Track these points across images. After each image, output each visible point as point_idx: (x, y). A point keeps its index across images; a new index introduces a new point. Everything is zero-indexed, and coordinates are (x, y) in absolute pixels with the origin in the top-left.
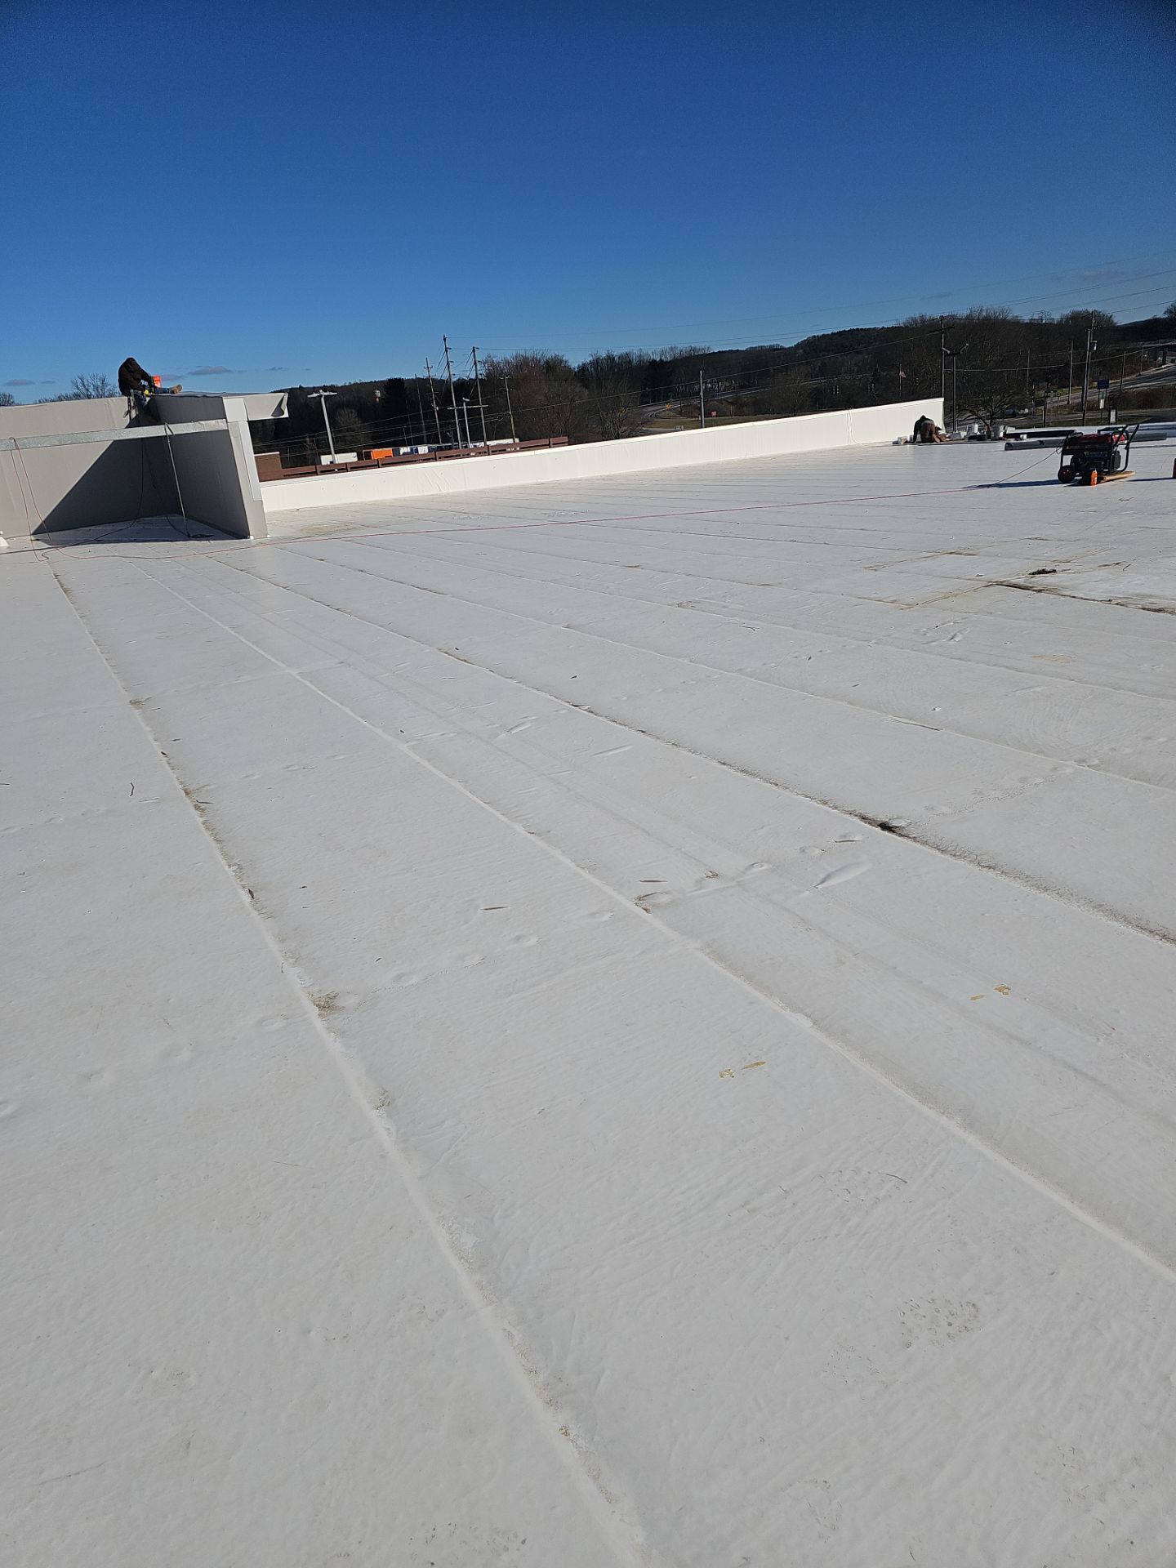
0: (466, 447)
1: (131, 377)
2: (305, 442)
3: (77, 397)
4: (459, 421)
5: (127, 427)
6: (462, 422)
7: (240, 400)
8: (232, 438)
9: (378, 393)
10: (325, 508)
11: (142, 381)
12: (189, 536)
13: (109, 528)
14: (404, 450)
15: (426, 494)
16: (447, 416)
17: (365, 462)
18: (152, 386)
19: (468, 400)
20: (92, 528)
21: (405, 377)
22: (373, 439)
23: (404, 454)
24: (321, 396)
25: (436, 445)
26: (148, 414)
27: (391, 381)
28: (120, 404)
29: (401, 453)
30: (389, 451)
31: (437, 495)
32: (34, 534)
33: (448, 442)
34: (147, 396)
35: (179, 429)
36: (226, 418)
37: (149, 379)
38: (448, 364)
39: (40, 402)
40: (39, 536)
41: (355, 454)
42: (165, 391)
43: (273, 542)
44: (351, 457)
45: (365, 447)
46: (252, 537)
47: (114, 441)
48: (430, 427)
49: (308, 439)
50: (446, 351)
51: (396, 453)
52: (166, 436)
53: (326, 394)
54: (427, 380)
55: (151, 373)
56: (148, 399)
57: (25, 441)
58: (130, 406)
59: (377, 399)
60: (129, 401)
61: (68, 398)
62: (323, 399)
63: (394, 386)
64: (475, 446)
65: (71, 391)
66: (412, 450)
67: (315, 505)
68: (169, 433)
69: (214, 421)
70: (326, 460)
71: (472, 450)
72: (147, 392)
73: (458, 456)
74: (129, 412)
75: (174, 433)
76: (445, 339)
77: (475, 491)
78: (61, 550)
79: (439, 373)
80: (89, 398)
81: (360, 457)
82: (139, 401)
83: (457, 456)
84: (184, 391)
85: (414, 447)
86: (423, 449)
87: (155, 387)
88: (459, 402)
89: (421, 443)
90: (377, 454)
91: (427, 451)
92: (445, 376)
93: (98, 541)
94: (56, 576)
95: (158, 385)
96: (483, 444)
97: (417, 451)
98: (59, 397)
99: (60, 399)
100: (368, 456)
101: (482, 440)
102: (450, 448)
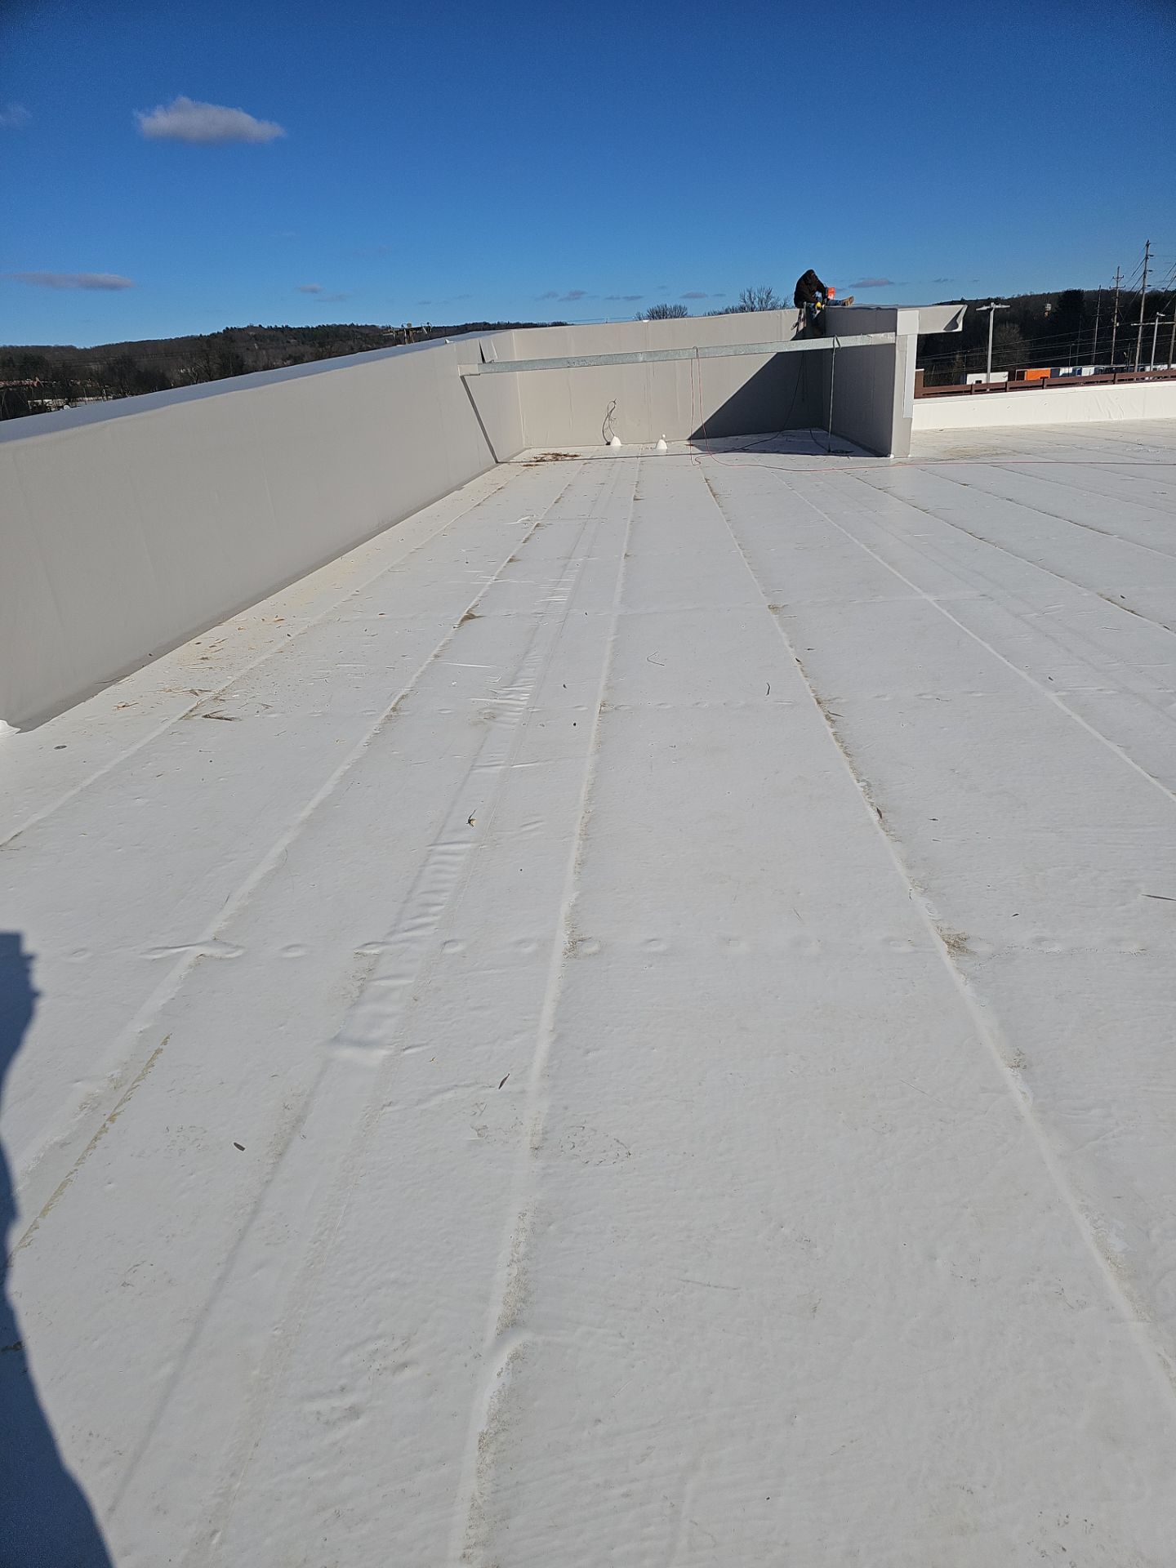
0: (1143, 370)
1: (808, 288)
2: (954, 359)
3: (742, 309)
4: (1143, 341)
5: (793, 339)
6: (1147, 340)
7: (916, 312)
8: (897, 352)
9: (1049, 307)
10: (972, 430)
11: (817, 293)
12: (829, 451)
13: (754, 438)
14: (1064, 371)
15: (1091, 420)
16: (1127, 334)
17: (1017, 382)
18: (825, 297)
19: (1162, 315)
20: (739, 437)
21: (1085, 289)
22: (1031, 357)
23: (1064, 375)
24: (991, 309)
25: (1105, 366)
26: (815, 326)
27: (1068, 293)
28: (791, 316)
29: (1061, 374)
30: (1046, 371)
31: (1105, 422)
32: (689, 439)
33: (1122, 363)
34: (819, 308)
35: (846, 342)
36: (896, 331)
37: (823, 290)
38: (1145, 273)
39: (709, 315)
40: (693, 442)
41: (1007, 373)
42: (836, 303)
43: (913, 463)
44: (1001, 377)
45: (1019, 367)
46: (892, 456)
47: (778, 353)
48: (1104, 345)
49: (958, 356)
50: (1147, 258)
51: (1055, 374)
52: (832, 349)
53: (997, 306)
54: (1113, 292)
55: (826, 284)
56: (818, 312)
57: (706, 350)
58: (799, 318)
59: (1046, 314)
60: (800, 314)
61: (734, 311)
62: (992, 313)
63: (1071, 299)
64: (1155, 369)
65: (738, 303)
66: (1074, 370)
67: (961, 427)
68: (836, 346)
69: (883, 335)
70: (971, 379)
71: (1149, 374)
72: (819, 304)
73: (1131, 380)
74: (797, 324)
75: (842, 346)
76: (1148, 245)
77: (1153, 421)
78: (713, 455)
79: (1130, 284)
80: (752, 311)
81: (1011, 377)
82: (810, 311)
83: (1129, 380)
84: (855, 304)
85: (1078, 368)
86: (1088, 371)
87: (828, 300)
88: (1150, 316)
89: (1087, 363)
90: (1032, 374)
91: (1092, 373)
92: (1138, 287)
93: (744, 450)
94: (706, 480)
95: (831, 297)
96: (1166, 367)
97: (1080, 372)
98: (726, 310)
99: (727, 312)
100: (1021, 376)
101: (1165, 361)
102: (1122, 370)
